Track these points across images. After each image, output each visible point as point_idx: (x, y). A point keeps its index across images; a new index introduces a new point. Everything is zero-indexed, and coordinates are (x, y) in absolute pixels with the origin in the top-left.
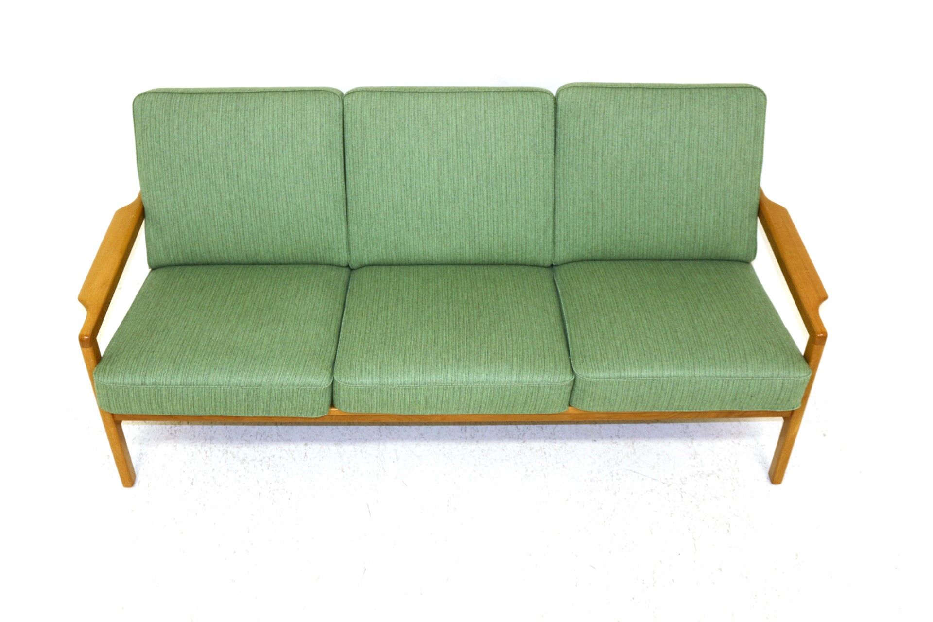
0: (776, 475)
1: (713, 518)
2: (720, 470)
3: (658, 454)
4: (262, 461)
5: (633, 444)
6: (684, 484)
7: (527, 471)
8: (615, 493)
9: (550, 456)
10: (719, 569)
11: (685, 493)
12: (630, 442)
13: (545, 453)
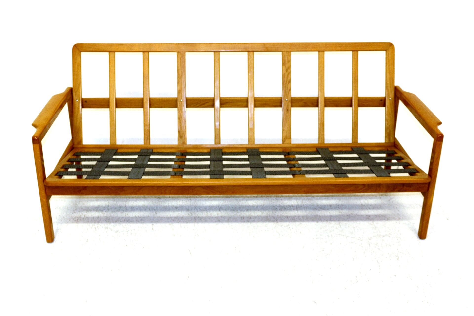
0: (422, 234)
1: (389, 254)
2: (390, 234)
3: (354, 228)
4: (127, 232)
5: (339, 223)
6: (370, 240)
7: (280, 235)
8: (331, 244)
9: (292, 228)
10: (394, 275)
11: (371, 243)
12: (337, 223)
13: (290, 228)
